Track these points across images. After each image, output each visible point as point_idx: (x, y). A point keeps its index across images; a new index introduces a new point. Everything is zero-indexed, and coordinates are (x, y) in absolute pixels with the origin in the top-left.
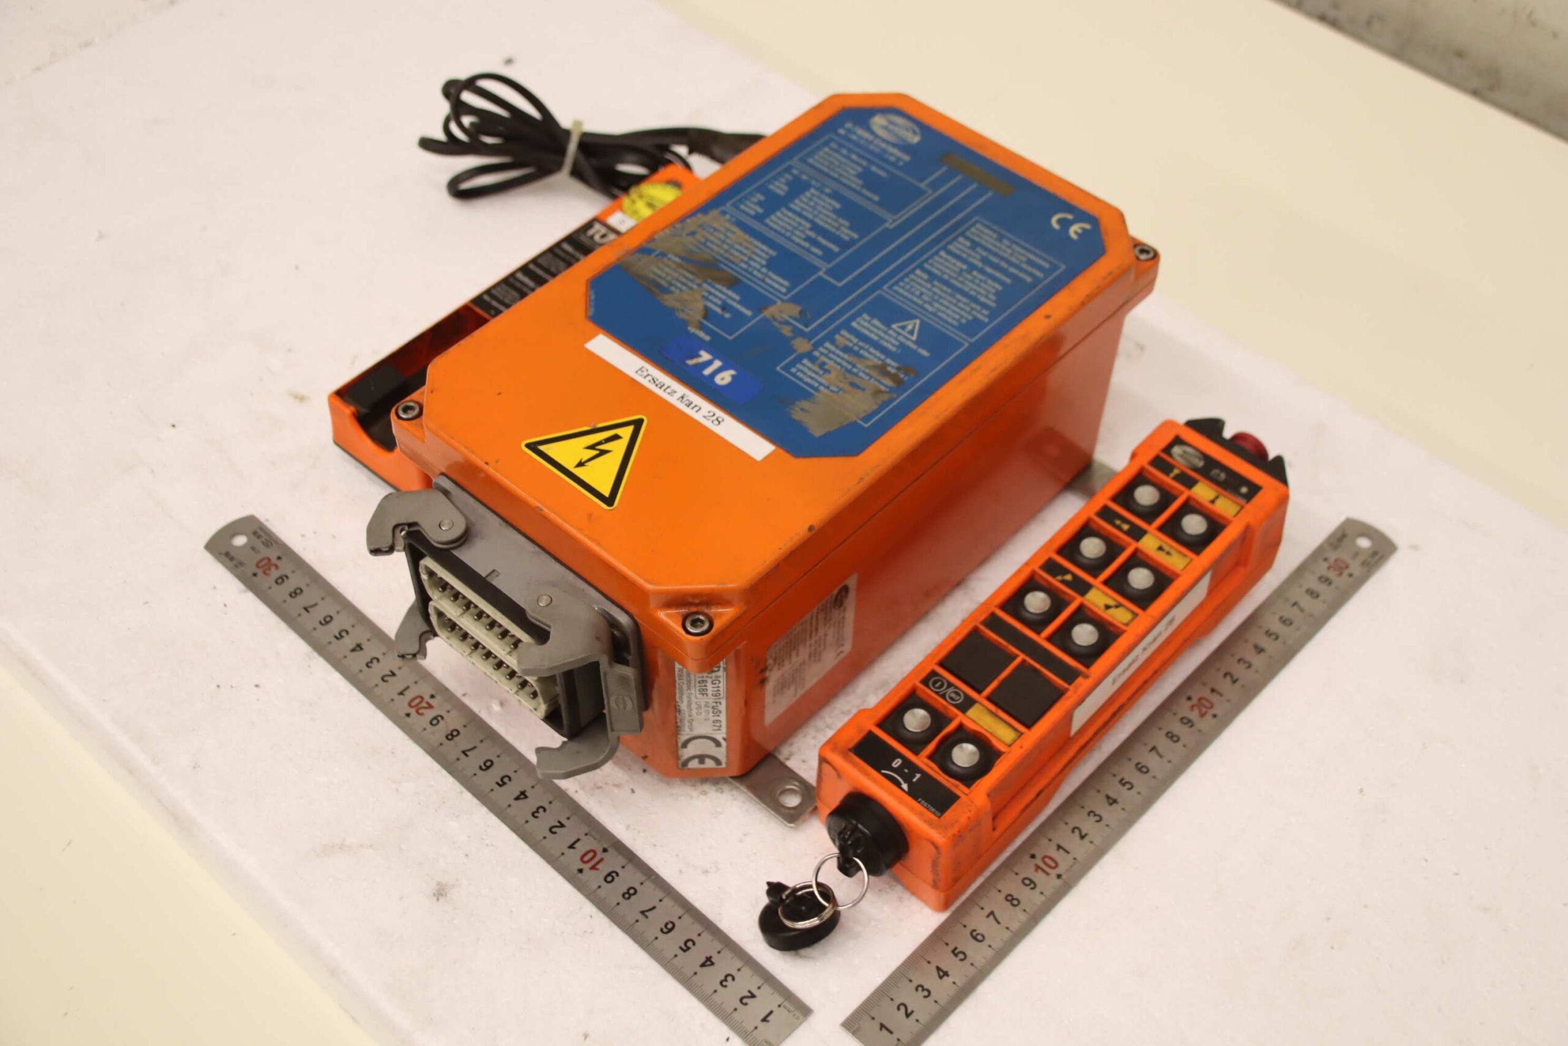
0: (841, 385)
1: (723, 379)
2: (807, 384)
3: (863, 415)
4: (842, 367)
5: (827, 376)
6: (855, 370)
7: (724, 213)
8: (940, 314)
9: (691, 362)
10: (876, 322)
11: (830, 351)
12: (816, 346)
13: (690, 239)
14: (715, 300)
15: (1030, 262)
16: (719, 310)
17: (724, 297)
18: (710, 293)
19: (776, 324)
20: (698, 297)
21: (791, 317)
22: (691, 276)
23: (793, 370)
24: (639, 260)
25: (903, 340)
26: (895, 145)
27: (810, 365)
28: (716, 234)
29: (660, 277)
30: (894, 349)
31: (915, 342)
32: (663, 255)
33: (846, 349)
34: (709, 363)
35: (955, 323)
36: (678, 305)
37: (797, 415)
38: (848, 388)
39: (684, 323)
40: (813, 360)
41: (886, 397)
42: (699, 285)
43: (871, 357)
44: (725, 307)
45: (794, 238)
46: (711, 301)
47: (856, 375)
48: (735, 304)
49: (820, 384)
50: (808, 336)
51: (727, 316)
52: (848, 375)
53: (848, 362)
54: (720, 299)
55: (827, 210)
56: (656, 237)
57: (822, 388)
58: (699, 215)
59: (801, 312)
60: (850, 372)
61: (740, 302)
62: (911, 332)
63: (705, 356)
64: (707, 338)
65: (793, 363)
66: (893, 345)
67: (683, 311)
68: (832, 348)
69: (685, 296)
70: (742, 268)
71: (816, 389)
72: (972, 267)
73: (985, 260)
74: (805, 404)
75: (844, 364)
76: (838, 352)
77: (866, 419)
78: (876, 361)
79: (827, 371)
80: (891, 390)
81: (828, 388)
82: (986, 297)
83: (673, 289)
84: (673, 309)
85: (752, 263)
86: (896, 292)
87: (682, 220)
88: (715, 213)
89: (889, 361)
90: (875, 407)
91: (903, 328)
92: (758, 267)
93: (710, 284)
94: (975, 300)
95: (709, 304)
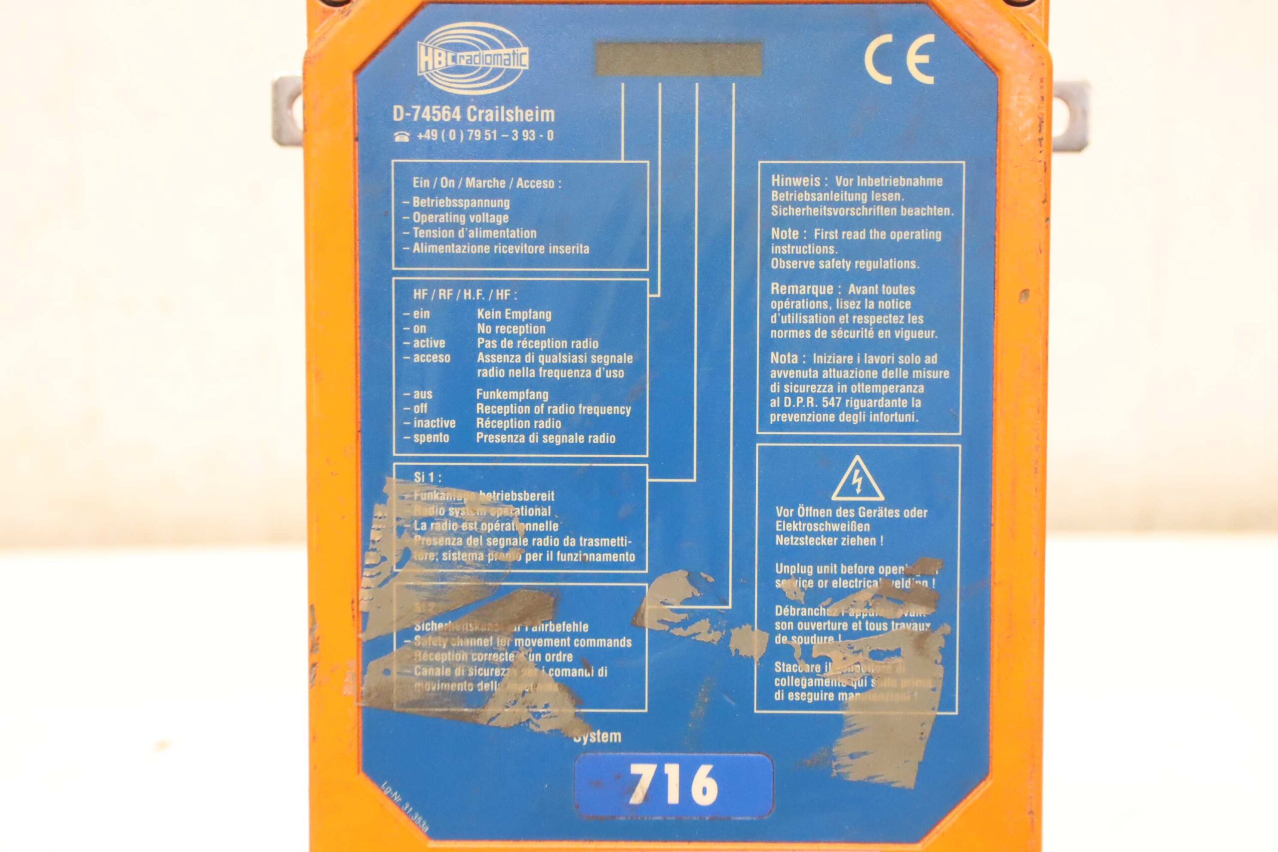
0: (863, 669)
1: (704, 791)
2: (817, 705)
3: (936, 697)
4: (835, 634)
5: (829, 667)
6: (855, 626)
7: (406, 474)
8: (875, 418)
9: (637, 798)
10: (805, 511)
11: (796, 619)
12: (767, 623)
13: (409, 569)
14: (560, 657)
15: (912, 197)
16: (582, 672)
17: (566, 642)
18: (543, 650)
19: (678, 632)
20: (532, 672)
21: (687, 601)
22: (486, 642)
23: (778, 696)
24: (387, 672)
25: (870, 513)
26: (506, 100)
27: (789, 668)
28: (437, 526)
29: (445, 679)
30: (871, 541)
31: (888, 503)
32: (407, 633)
33: (813, 598)
34: (660, 780)
35: (909, 418)
36: (521, 712)
37: (856, 772)
38: (873, 667)
39: (559, 737)
40: (786, 654)
41: (937, 642)
42: (512, 648)
43: (856, 583)
44: (584, 658)
45: (548, 439)
46: (555, 665)
47: (864, 633)
48: (591, 642)
49: (836, 690)
50: (740, 617)
51: (602, 672)
52: (856, 644)
53: (834, 619)
54: (565, 650)
55: (540, 337)
56: (363, 607)
57: (842, 695)
58: (379, 511)
59: (693, 579)
60: (849, 635)
61: (593, 633)
62: (867, 490)
63: (645, 771)
64: (617, 736)
65: (767, 689)
66: (863, 534)
67: (538, 715)
68: (793, 611)
69: (516, 688)
70: (532, 565)
71: (836, 704)
72: (839, 279)
73: (845, 250)
74: (844, 746)
75: (834, 626)
76: (804, 612)
77: (946, 703)
78: (867, 583)
79: (823, 660)
80: (935, 621)
81: (849, 689)
82: (907, 326)
83: (483, 686)
84: (521, 728)
85: (540, 542)
86: (779, 426)
87: (365, 543)
88: (392, 485)
89: (886, 570)
90: (940, 671)
91: (849, 489)
92: (556, 542)
93: (522, 635)
94: (897, 347)
95: (558, 673)
